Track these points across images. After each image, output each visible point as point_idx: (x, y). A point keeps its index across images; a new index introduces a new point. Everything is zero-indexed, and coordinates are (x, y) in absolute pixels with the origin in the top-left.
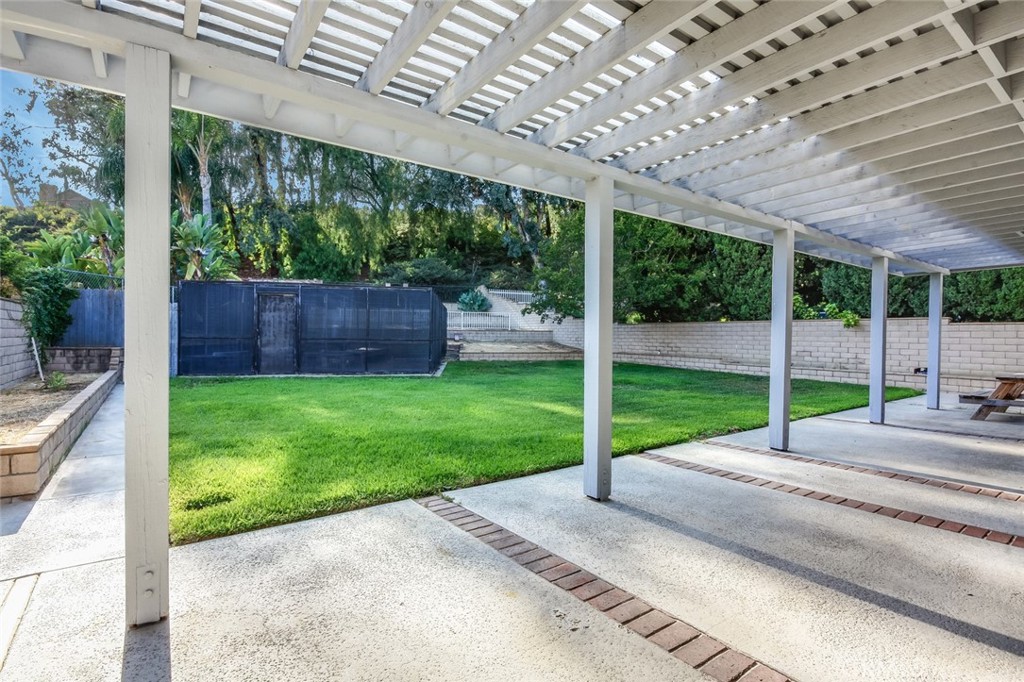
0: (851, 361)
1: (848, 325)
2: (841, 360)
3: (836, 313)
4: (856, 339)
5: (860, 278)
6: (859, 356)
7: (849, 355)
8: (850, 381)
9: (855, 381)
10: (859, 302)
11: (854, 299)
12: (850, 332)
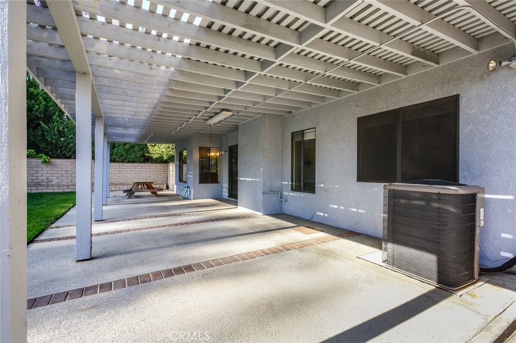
0: (44, 181)
1: (45, 162)
2: (37, 181)
3: (34, 155)
4: (47, 169)
5: (52, 138)
6: (49, 178)
7: (43, 178)
8: (48, 191)
9: (51, 191)
10: (50, 150)
11: (46, 148)
12: (44, 166)
